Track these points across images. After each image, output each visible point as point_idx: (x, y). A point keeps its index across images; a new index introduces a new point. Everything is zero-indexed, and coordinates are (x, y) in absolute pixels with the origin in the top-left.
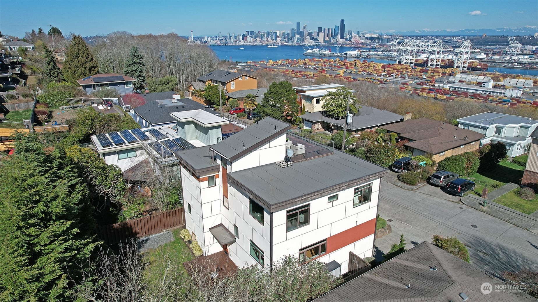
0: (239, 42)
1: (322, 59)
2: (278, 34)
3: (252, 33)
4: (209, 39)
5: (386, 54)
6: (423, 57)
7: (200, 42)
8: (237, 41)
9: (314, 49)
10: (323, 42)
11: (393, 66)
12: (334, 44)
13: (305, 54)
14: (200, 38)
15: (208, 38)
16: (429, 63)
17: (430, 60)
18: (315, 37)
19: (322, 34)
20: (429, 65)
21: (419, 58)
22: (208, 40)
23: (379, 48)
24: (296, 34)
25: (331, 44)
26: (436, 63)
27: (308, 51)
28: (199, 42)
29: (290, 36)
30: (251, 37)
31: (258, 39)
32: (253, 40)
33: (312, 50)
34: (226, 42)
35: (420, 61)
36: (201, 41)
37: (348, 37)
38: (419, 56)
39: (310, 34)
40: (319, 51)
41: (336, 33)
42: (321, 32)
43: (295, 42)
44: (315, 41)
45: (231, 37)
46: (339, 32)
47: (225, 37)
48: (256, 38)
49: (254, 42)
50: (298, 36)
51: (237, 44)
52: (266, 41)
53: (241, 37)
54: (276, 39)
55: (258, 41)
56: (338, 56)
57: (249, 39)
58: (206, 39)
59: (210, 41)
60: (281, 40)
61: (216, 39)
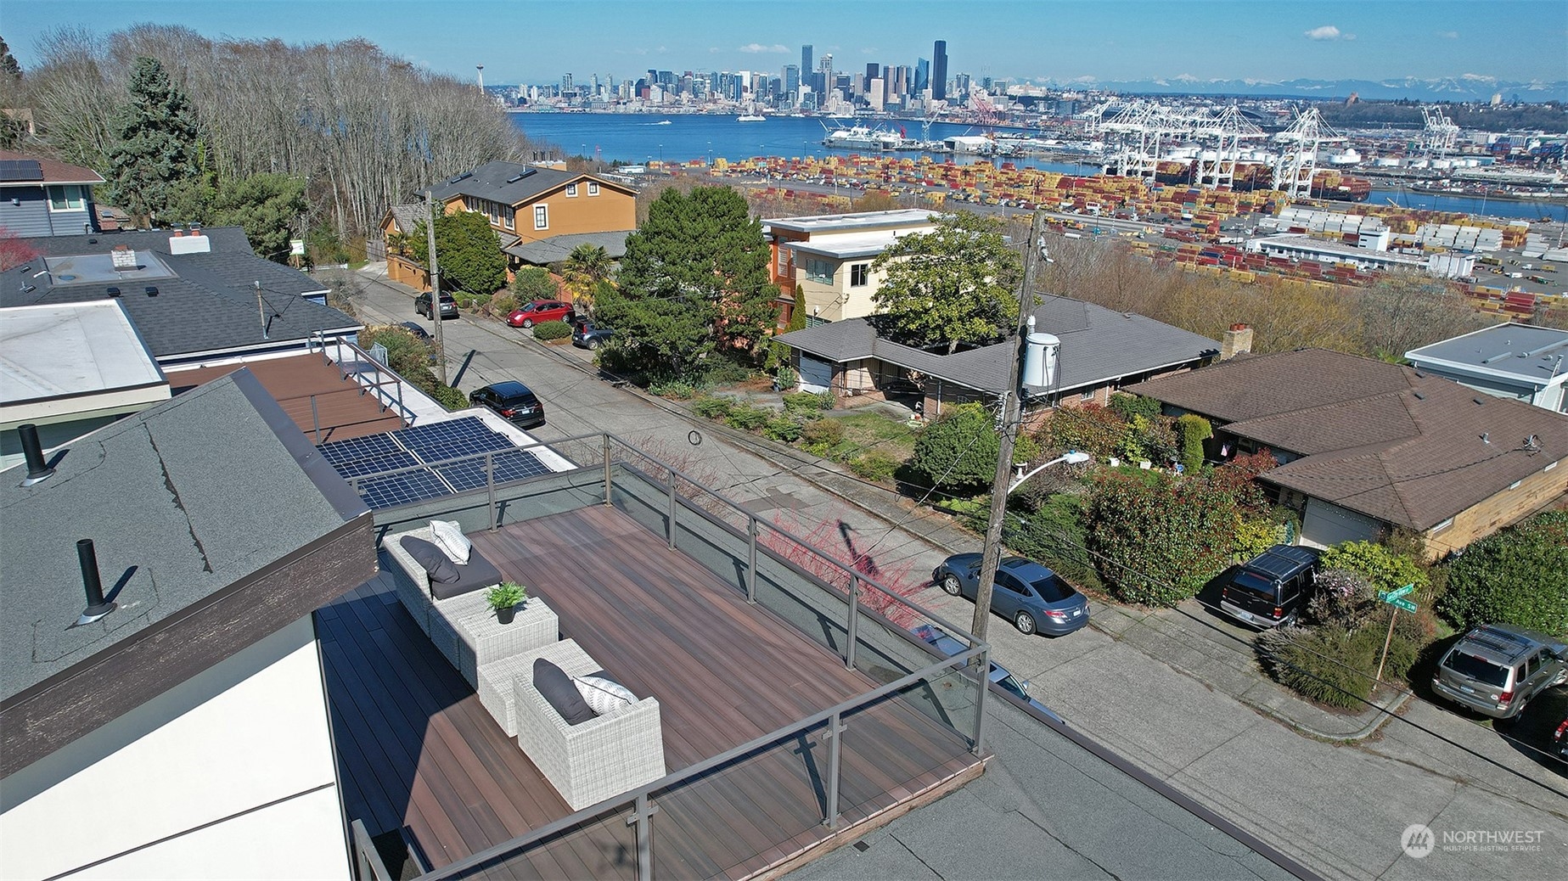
0: (625, 104)
1: (879, 159)
2: (747, 83)
3: (666, 76)
4: (535, 92)
5: (1071, 145)
6: (1181, 157)
7: (506, 102)
8: (621, 101)
9: (855, 129)
10: (881, 107)
11: (1094, 182)
12: (913, 114)
13: (827, 143)
14: (506, 91)
15: (529, 91)
16: (1201, 174)
17: (1201, 165)
18: (859, 92)
19: (877, 84)
20: (1199, 180)
21: (1168, 158)
22: (530, 96)
23: (1048, 129)
24: (800, 83)
25: (905, 114)
26: (1220, 176)
27: (838, 134)
28: (503, 100)
29: (783, 89)
30: (664, 89)
31: (685, 95)
32: (669, 97)
33: (850, 131)
34: (586, 104)
35: (1171, 167)
36: (507, 97)
37: (956, 95)
38: (1169, 152)
39: (843, 83)
40: (870, 134)
41: (922, 80)
42: (876, 76)
43: (798, 105)
44: (858, 106)
45: (602, 89)
46: (931, 77)
47: (582, 88)
48: (678, 92)
49: (672, 105)
50: (808, 89)
51: (621, 109)
52: (710, 100)
53: (633, 90)
54: (738, 96)
55: (685, 102)
56: (926, 150)
57: (655, 93)
58: (526, 92)
59: (536, 99)
60: (754, 101)
61: (556, 94)
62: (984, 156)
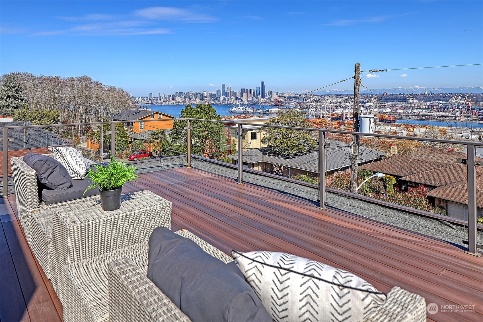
0: (168, 102)
1: (247, 116)
2: (205, 95)
3: (181, 94)
4: (141, 99)
5: (304, 110)
6: (338, 112)
8: (167, 101)
9: (239, 107)
10: (246, 101)
11: (313, 120)
12: (256, 103)
13: (231, 112)
15: (139, 99)
16: (344, 117)
17: (344, 114)
18: (239, 97)
19: (245, 95)
20: (344, 118)
21: (334, 113)
22: (139, 100)
23: (297, 105)
24: (222, 95)
25: (253, 103)
26: (350, 117)
27: (233, 109)
29: (217, 97)
30: (181, 97)
31: (187, 99)
32: (182, 100)
33: (237, 108)
34: (156, 102)
35: (335, 115)
37: (268, 97)
38: (334, 111)
39: (234, 94)
40: (243, 108)
41: (258, 93)
42: (244, 92)
43: (221, 101)
44: (239, 101)
45: (162, 98)
46: (260, 92)
47: (155, 98)
48: (185, 98)
49: (183, 102)
50: (224, 96)
51: (167, 103)
52: (194, 101)
53: (171, 98)
54: (203, 99)
55: (187, 101)
56: (261, 113)
57: (178, 99)
58: (138, 99)
59: (141, 101)
60: (208, 100)
61: (147, 100)
62: (278, 114)
